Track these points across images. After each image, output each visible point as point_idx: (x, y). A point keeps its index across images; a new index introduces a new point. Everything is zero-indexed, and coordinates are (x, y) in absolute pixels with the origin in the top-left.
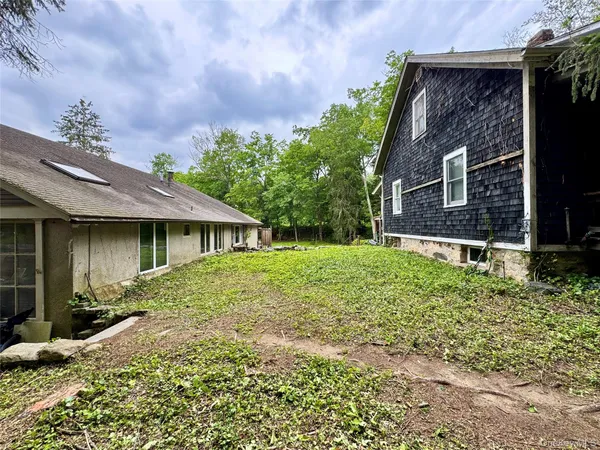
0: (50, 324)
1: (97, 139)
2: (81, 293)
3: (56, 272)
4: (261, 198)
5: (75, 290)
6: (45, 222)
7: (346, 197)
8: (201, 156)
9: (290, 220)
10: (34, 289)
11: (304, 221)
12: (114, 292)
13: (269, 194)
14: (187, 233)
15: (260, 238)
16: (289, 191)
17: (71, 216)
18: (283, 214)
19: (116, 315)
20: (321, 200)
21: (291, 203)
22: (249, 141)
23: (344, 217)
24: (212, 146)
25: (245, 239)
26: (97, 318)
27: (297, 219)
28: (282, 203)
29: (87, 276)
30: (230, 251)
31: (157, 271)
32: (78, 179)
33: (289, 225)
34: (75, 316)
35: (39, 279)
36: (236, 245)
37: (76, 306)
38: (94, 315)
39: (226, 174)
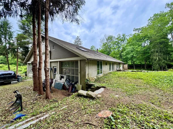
0: (81, 85)
1: (80, 44)
2: (87, 79)
3: (82, 73)
4: (120, 55)
5: (86, 78)
6: (80, 60)
7: (160, 52)
8: (102, 44)
9: (132, 62)
10: (78, 77)
11: (138, 62)
12: (93, 80)
13: (124, 53)
14: (106, 65)
15: (123, 67)
16: (132, 52)
17: (87, 58)
18: (129, 60)
19: (97, 86)
20: (146, 54)
21: (133, 56)
22: (116, 37)
23: (159, 60)
24: (106, 41)
25: (119, 67)
26: (92, 86)
27: (134, 62)
28: (129, 56)
29: (88, 74)
30: (116, 71)
31: (101, 75)
32: (83, 51)
33: (131, 64)
34: (87, 85)
35: (79, 74)
36: (117, 69)
37: (87, 82)
38: (91, 85)
39: (109, 49)
